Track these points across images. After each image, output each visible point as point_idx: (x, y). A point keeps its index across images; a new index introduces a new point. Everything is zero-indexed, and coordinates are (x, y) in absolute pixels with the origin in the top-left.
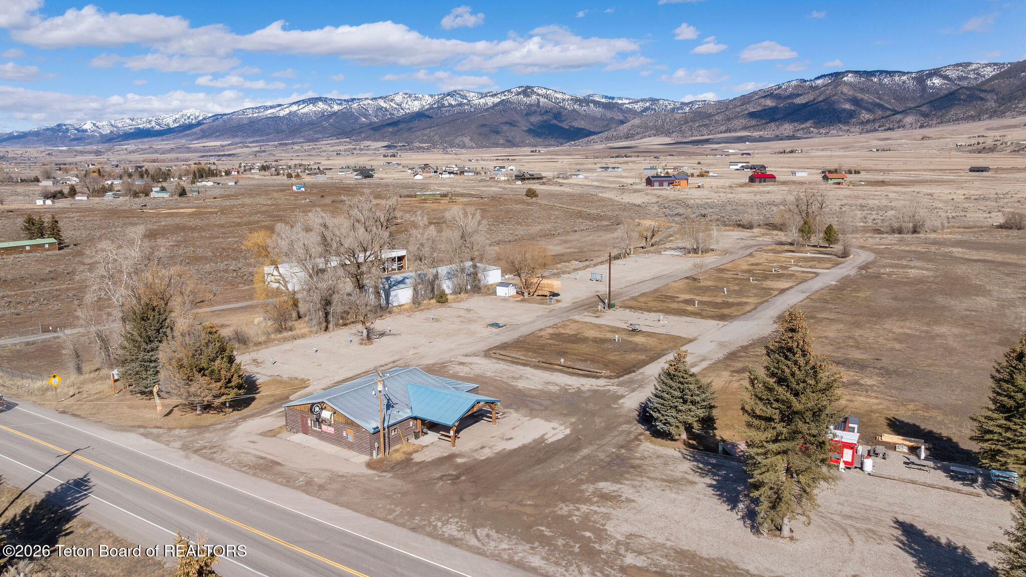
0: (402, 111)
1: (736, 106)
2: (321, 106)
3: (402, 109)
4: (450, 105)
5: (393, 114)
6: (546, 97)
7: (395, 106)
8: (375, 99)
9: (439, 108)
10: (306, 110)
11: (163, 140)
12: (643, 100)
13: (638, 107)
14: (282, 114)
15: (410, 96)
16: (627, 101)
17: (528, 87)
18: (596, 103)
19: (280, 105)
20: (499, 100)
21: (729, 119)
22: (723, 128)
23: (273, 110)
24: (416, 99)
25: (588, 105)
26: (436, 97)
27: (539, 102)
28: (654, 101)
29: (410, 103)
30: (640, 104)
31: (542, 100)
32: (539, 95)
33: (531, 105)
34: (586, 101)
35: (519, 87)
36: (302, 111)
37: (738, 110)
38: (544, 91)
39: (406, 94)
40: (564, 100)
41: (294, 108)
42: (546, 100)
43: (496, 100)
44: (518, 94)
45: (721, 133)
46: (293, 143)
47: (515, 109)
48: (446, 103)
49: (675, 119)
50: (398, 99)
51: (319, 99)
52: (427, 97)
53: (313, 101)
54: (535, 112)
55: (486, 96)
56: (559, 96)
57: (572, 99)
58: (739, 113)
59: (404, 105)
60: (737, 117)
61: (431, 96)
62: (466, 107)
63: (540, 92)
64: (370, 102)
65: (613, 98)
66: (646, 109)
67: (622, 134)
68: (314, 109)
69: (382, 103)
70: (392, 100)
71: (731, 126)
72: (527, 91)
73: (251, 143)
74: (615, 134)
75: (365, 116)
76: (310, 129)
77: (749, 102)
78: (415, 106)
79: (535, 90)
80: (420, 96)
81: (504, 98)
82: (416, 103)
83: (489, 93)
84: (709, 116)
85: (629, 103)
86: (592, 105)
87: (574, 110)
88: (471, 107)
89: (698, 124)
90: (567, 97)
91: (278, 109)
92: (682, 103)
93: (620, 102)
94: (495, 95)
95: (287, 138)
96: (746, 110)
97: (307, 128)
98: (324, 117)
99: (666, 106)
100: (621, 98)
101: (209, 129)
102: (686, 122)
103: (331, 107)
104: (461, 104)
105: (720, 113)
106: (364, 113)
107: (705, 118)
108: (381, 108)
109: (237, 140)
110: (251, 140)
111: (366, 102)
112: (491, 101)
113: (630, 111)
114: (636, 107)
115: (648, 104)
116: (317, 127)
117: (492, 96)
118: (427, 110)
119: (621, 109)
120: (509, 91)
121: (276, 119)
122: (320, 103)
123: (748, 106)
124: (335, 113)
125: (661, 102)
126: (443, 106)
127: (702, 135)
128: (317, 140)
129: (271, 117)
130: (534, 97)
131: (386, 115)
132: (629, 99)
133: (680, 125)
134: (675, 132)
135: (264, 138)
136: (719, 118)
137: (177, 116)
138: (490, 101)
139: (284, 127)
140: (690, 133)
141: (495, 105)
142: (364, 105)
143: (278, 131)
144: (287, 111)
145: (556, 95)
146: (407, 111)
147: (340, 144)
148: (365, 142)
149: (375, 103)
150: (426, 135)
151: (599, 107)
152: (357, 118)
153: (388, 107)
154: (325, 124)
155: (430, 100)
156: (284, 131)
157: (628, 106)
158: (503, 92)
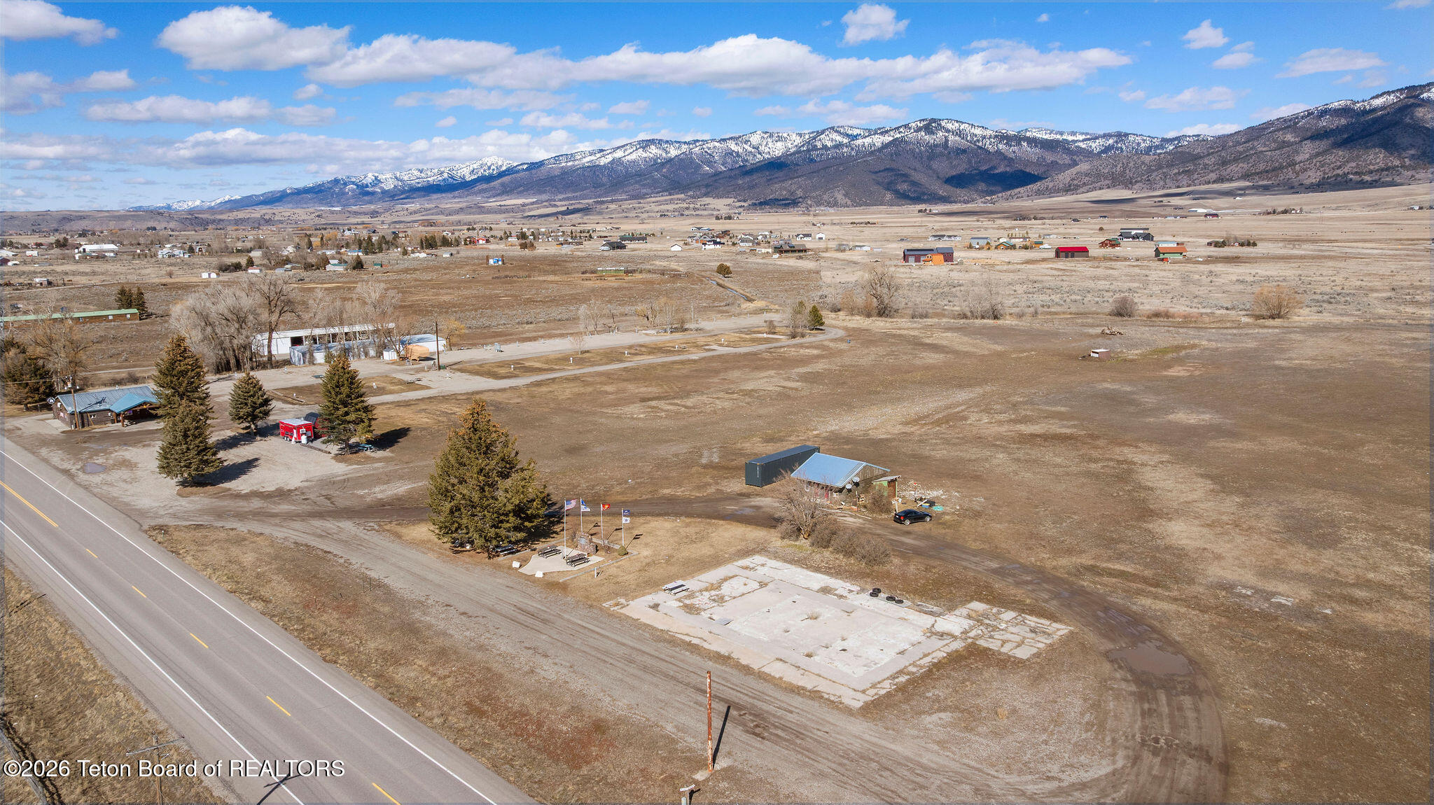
0: (759, 156)
1: (1239, 143)
2: (654, 151)
3: (760, 153)
4: (825, 147)
5: (747, 161)
6: (959, 133)
7: (750, 149)
8: (724, 140)
9: (808, 150)
10: (633, 157)
11: (454, 197)
12: (1105, 136)
13: (1096, 146)
14: (603, 161)
15: (771, 136)
16: (1081, 137)
17: (933, 120)
18: (1033, 142)
19: (601, 151)
20: (891, 139)
21: (1224, 163)
22: (1213, 176)
23: (593, 158)
24: (780, 139)
25: (1019, 144)
26: (807, 137)
27: (947, 141)
28: (1121, 136)
29: (770, 145)
30: (1100, 141)
31: (951, 138)
32: (948, 131)
33: (936, 146)
34: (1018, 139)
35: (920, 121)
36: (629, 158)
37: (1240, 148)
38: (957, 125)
39: (766, 133)
40: (984, 137)
41: (619, 154)
42: (957, 138)
43: (888, 139)
44: (918, 130)
45: (1209, 183)
46: (612, 201)
47: (913, 151)
48: (819, 145)
49: (1143, 163)
50: (755, 139)
51: (652, 142)
52: (794, 137)
53: (645, 144)
54: (942, 154)
55: (874, 134)
56: (978, 131)
57: (996, 136)
58: (1241, 153)
59: (762, 148)
60: (1236, 160)
61: (800, 135)
62: (845, 150)
63: (950, 126)
64: (717, 144)
65: (1062, 134)
66: (1107, 149)
67: (1061, 186)
68: (645, 155)
69: (733, 146)
70: (746, 142)
71: (1224, 173)
72: (930, 126)
73: (560, 200)
74: (1051, 185)
75: (710, 163)
76: (637, 182)
77: (1257, 138)
78: (776, 149)
79: (943, 124)
80: (785, 135)
81: (898, 136)
82: (779, 144)
83: (879, 129)
84: (1198, 157)
85: (1083, 141)
86: (1025, 144)
87: (998, 152)
88: (852, 149)
89: (1176, 171)
90: (988, 133)
91: (598, 155)
92: (1164, 140)
93: (1070, 138)
94: (887, 132)
95: (606, 194)
96: (1251, 149)
97: (632, 181)
98: (656, 165)
99: (1139, 144)
100: (1073, 133)
101: (511, 182)
102: (1160, 167)
103: (667, 152)
104: (839, 146)
105: (1212, 153)
106: (708, 159)
107: (1188, 162)
108: (730, 153)
109: (544, 197)
110: (560, 197)
111: (711, 145)
112: (881, 140)
113: (1080, 151)
114: (1094, 145)
115: (1111, 141)
116: (645, 179)
117: (882, 133)
118: (791, 155)
119: (1068, 149)
120: (906, 126)
121: (594, 168)
122: (653, 147)
123: (1256, 143)
124: (671, 160)
125: (1131, 138)
126: (815, 148)
127: (1178, 187)
128: (643, 197)
129: (588, 167)
130: (940, 134)
131: (737, 162)
132: (1087, 134)
133: (1150, 171)
134: (1140, 181)
135: (578, 194)
136: (1210, 161)
137: (475, 166)
138: (879, 140)
139: (605, 180)
140: (1162, 183)
141: (885, 146)
142: (709, 148)
143: (597, 185)
144: (610, 158)
145: (973, 131)
146: (766, 156)
147: (671, 201)
148: (705, 199)
149: (723, 145)
150: (785, 189)
151: (1036, 146)
152: (699, 166)
153: (741, 151)
154: (657, 175)
155: (798, 141)
156: (604, 185)
157: (1081, 145)
158: (898, 128)
